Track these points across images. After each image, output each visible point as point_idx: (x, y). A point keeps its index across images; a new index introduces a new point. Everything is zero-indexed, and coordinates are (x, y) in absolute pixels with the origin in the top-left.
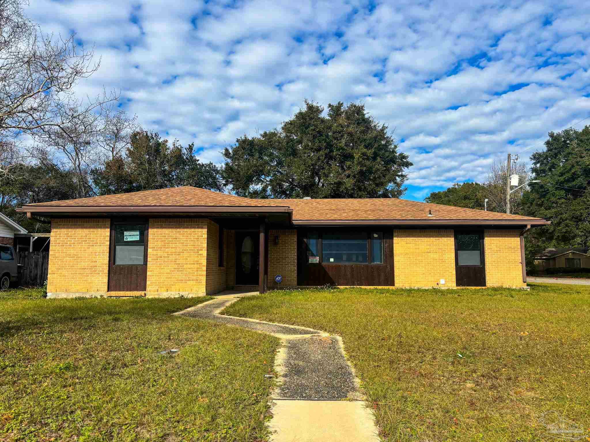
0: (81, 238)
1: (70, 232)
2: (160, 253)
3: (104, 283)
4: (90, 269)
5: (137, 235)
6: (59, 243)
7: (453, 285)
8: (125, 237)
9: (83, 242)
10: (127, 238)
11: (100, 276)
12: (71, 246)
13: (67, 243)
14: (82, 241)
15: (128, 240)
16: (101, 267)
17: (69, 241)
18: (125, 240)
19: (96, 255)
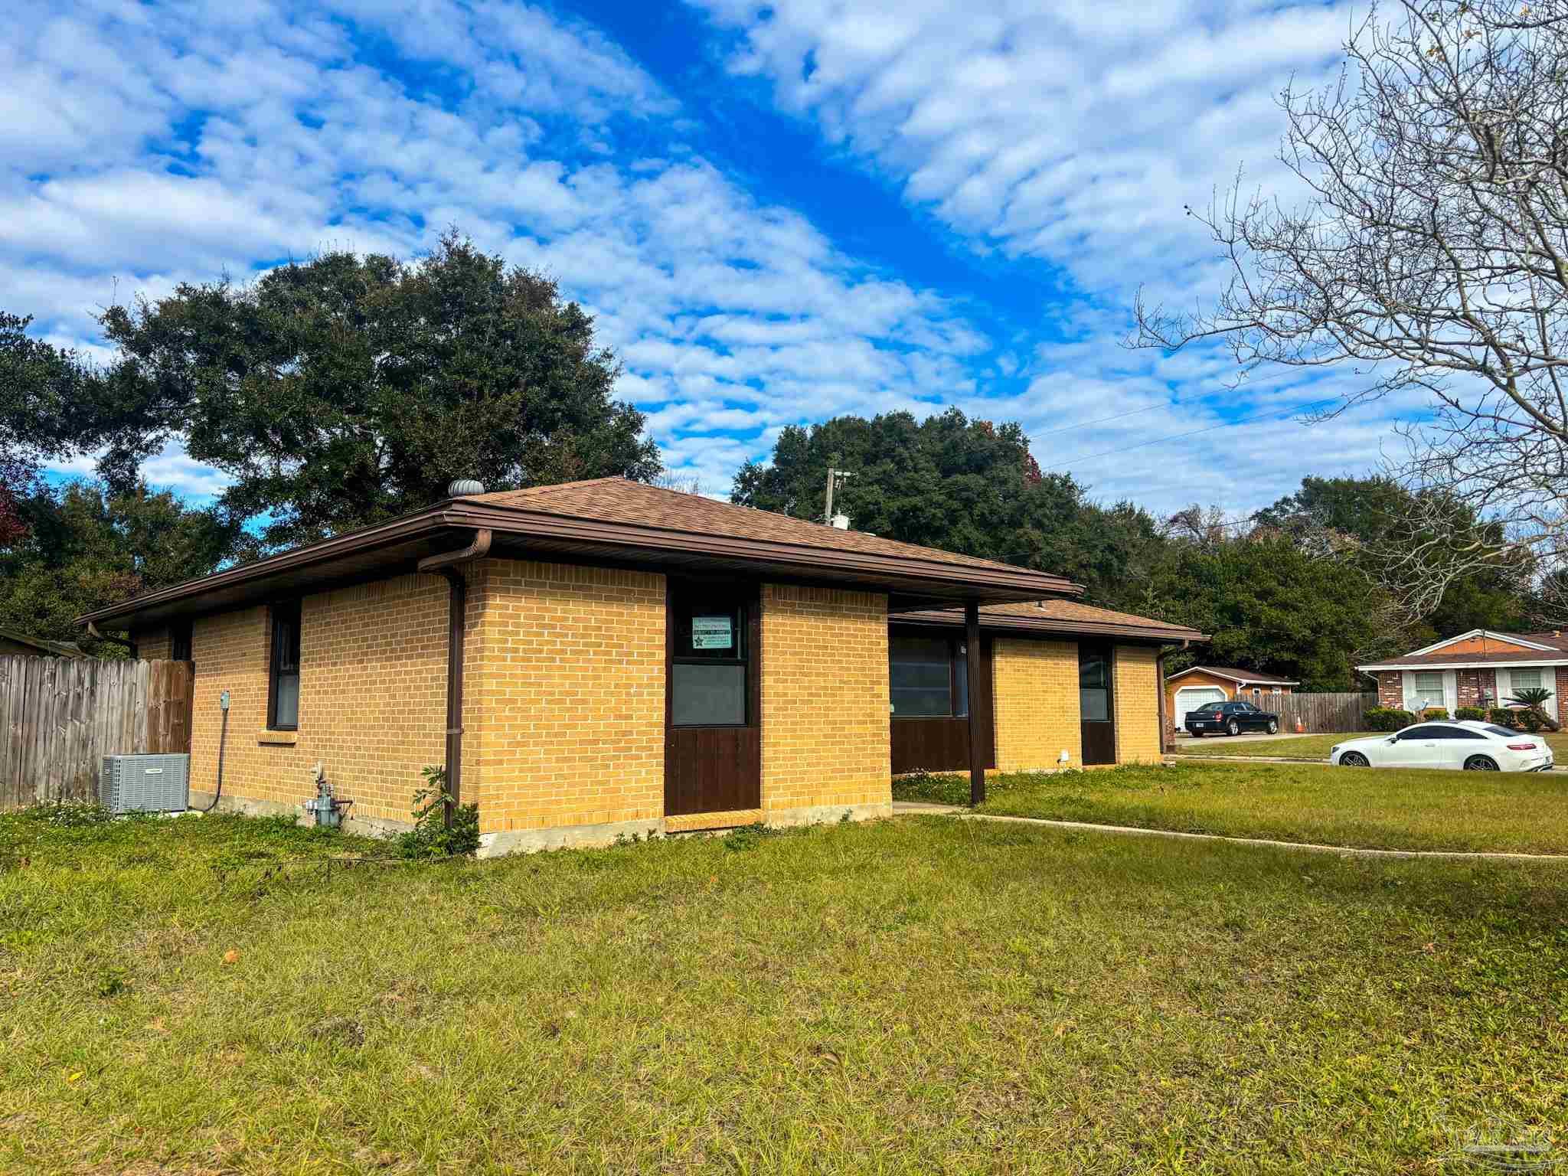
0: (583, 636)
1: (547, 610)
2: (792, 690)
3: (654, 788)
4: (613, 742)
5: (726, 632)
6: (516, 650)
7: (1077, 764)
8: (695, 637)
9: (591, 650)
10: (699, 641)
11: (642, 765)
12: (553, 660)
13: (541, 651)
14: (586, 644)
15: (704, 646)
16: (644, 733)
17: (548, 642)
18: (695, 646)
19: (628, 694)
